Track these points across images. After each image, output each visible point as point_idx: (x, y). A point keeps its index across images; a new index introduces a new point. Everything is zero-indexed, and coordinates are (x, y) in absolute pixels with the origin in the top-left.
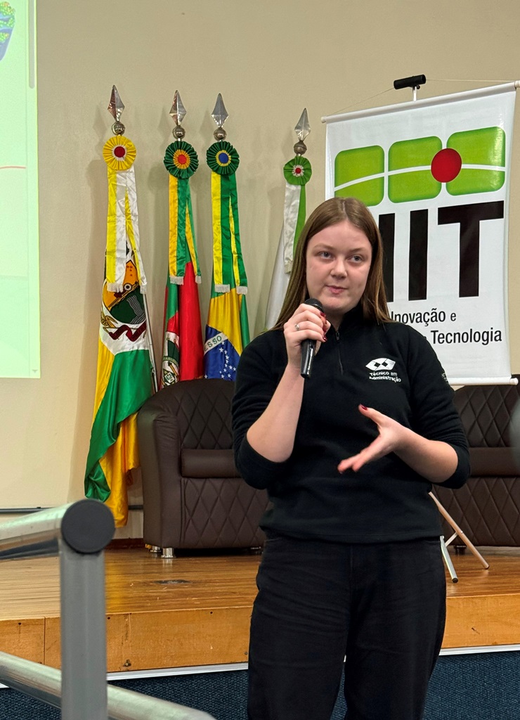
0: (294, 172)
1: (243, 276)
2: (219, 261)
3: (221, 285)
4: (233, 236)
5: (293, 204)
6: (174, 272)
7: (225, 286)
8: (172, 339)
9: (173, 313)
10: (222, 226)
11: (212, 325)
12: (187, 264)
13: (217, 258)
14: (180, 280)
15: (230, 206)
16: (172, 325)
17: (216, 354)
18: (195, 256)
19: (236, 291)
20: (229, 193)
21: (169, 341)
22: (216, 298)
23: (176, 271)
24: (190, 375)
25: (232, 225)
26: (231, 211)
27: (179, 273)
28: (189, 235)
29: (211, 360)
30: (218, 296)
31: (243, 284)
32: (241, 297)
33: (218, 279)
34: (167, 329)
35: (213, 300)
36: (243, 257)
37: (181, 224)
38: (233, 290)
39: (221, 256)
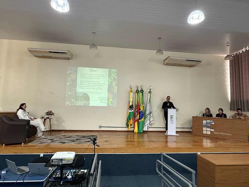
0: (149, 92)
5: (149, 96)
7: (142, 104)
9: (136, 107)
18: (139, 101)
23: (137, 103)
25: (143, 98)
29: (140, 112)
35: (140, 106)
36: (144, 101)
37: (137, 98)
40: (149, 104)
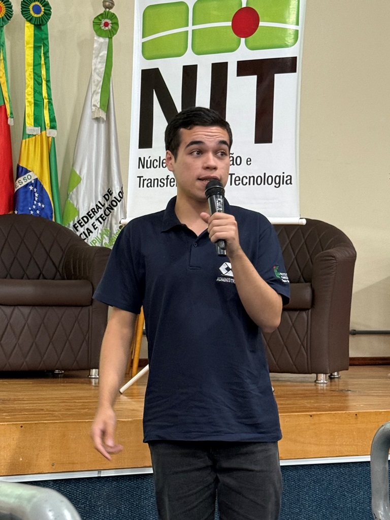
0: (102, 25)
1: (53, 120)
2: (30, 105)
3: (33, 128)
4: (44, 83)
5: (101, 55)
7: (36, 128)
10: (34, 73)
11: (23, 164)
13: (29, 102)
15: (42, 55)
17: (26, 192)
19: (46, 133)
20: (41, 42)
22: (27, 139)
24: (1, 210)
25: (44, 72)
26: (43, 58)
28: (3, 80)
29: (21, 197)
30: (29, 137)
31: (53, 127)
32: (50, 139)
33: (30, 121)
35: (24, 141)
36: (53, 102)
38: (44, 132)
39: (33, 101)
40: (95, 125)
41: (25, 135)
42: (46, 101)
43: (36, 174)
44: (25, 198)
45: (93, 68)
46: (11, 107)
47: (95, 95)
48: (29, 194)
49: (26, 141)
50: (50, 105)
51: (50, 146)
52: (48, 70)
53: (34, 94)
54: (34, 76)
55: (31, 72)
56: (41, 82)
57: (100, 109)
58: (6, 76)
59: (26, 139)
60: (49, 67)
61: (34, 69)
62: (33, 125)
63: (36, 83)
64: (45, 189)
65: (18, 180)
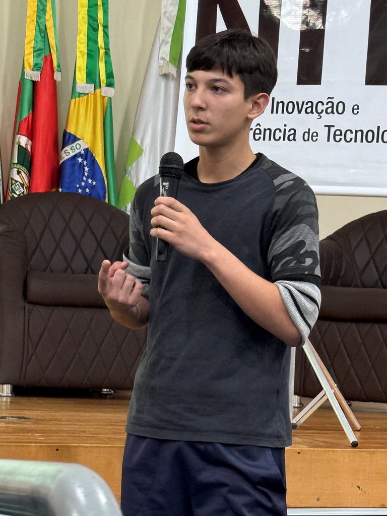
1: (110, 75)
2: (83, 56)
3: (84, 84)
4: (101, 29)
6: (30, 66)
7: (89, 85)
8: (23, 144)
9: (26, 113)
10: (88, 15)
11: (71, 130)
12: (46, 58)
13: (81, 52)
14: (36, 76)
16: (24, 127)
17: (73, 165)
18: (55, 48)
19: (101, 92)
21: (20, 146)
22: (77, 99)
23: (32, 65)
24: (41, 186)
25: (100, 15)
27: (36, 67)
28: (49, 24)
30: (79, 97)
31: (110, 85)
32: (106, 99)
33: (81, 76)
34: (17, 131)
35: (73, 101)
36: (111, 53)
37: (42, 10)
38: (98, 91)
39: (86, 51)
40: (163, 83)
41: (74, 93)
42: (102, 51)
43: (86, 143)
44: (73, 173)
45: (163, 11)
46: (58, 58)
47: (163, 46)
48: (77, 168)
49: (75, 102)
50: (107, 56)
51: (105, 108)
52: (106, 12)
53: (87, 42)
54: (88, 20)
55: (85, 14)
56: (96, 27)
57: (169, 63)
58: (54, 19)
59: (75, 98)
60: (108, 9)
61: (88, 11)
62: (85, 81)
63: (90, 28)
64: (98, 161)
65: (64, 150)
